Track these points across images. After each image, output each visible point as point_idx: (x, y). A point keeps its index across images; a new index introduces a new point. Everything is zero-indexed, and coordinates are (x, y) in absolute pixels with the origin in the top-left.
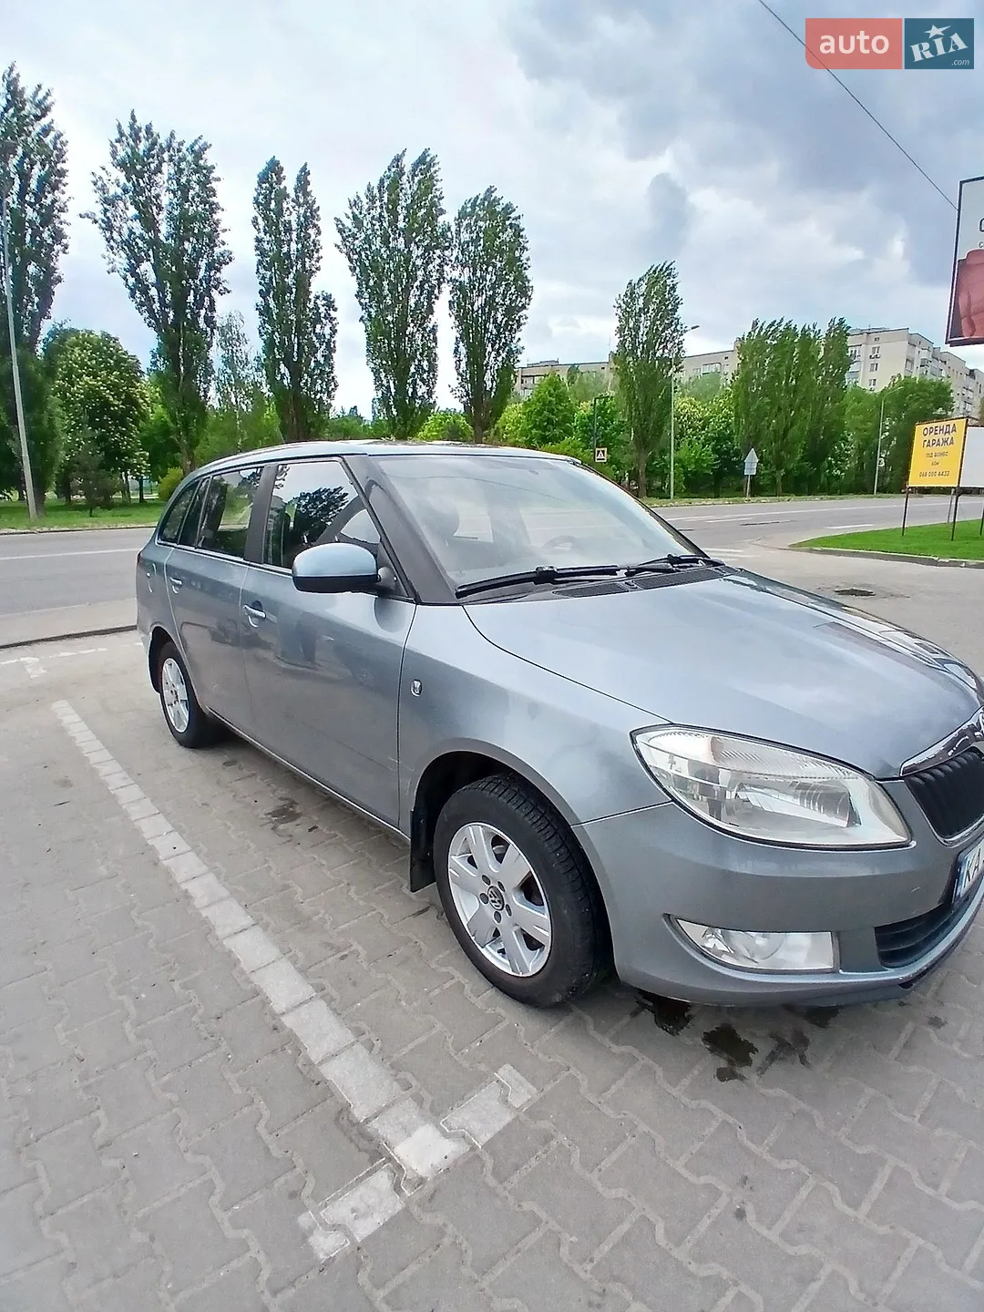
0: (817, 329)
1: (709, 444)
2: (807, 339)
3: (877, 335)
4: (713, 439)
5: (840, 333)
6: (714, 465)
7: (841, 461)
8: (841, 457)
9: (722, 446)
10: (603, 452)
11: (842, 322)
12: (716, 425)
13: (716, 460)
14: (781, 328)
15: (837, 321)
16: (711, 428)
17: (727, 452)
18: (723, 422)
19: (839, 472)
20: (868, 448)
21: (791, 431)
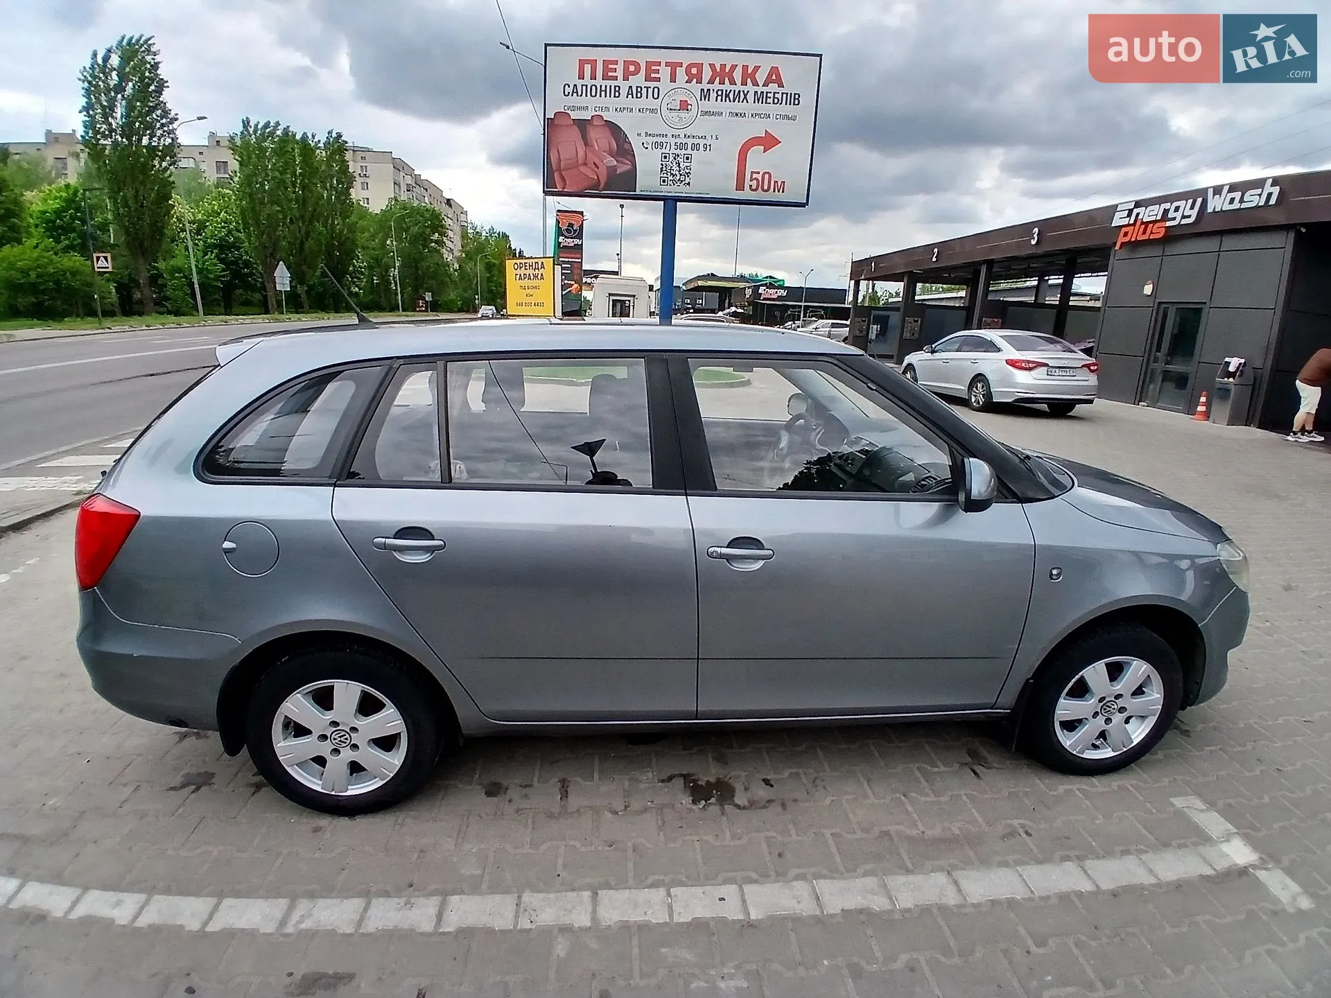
0: (316, 140)
1: (212, 252)
2: (306, 147)
3: (363, 154)
4: (215, 246)
5: (337, 147)
6: (223, 276)
7: (357, 278)
8: (356, 274)
9: (227, 255)
10: (106, 258)
11: (339, 136)
12: (215, 230)
13: (223, 270)
14: (279, 133)
15: (334, 135)
16: (209, 234)
17: (235, 263)
18: (224, 227)
19: (357, 289)
20: (379, 265)
21: (307, 245)
